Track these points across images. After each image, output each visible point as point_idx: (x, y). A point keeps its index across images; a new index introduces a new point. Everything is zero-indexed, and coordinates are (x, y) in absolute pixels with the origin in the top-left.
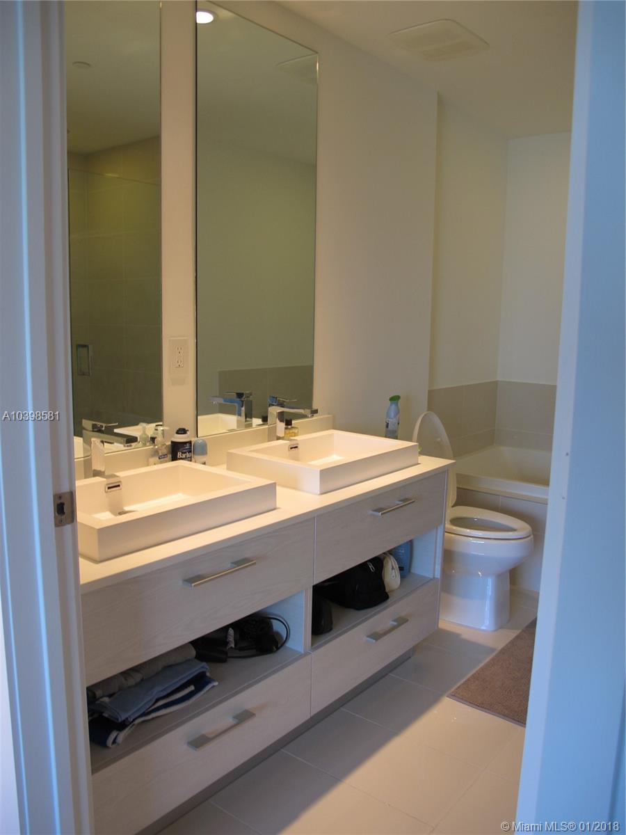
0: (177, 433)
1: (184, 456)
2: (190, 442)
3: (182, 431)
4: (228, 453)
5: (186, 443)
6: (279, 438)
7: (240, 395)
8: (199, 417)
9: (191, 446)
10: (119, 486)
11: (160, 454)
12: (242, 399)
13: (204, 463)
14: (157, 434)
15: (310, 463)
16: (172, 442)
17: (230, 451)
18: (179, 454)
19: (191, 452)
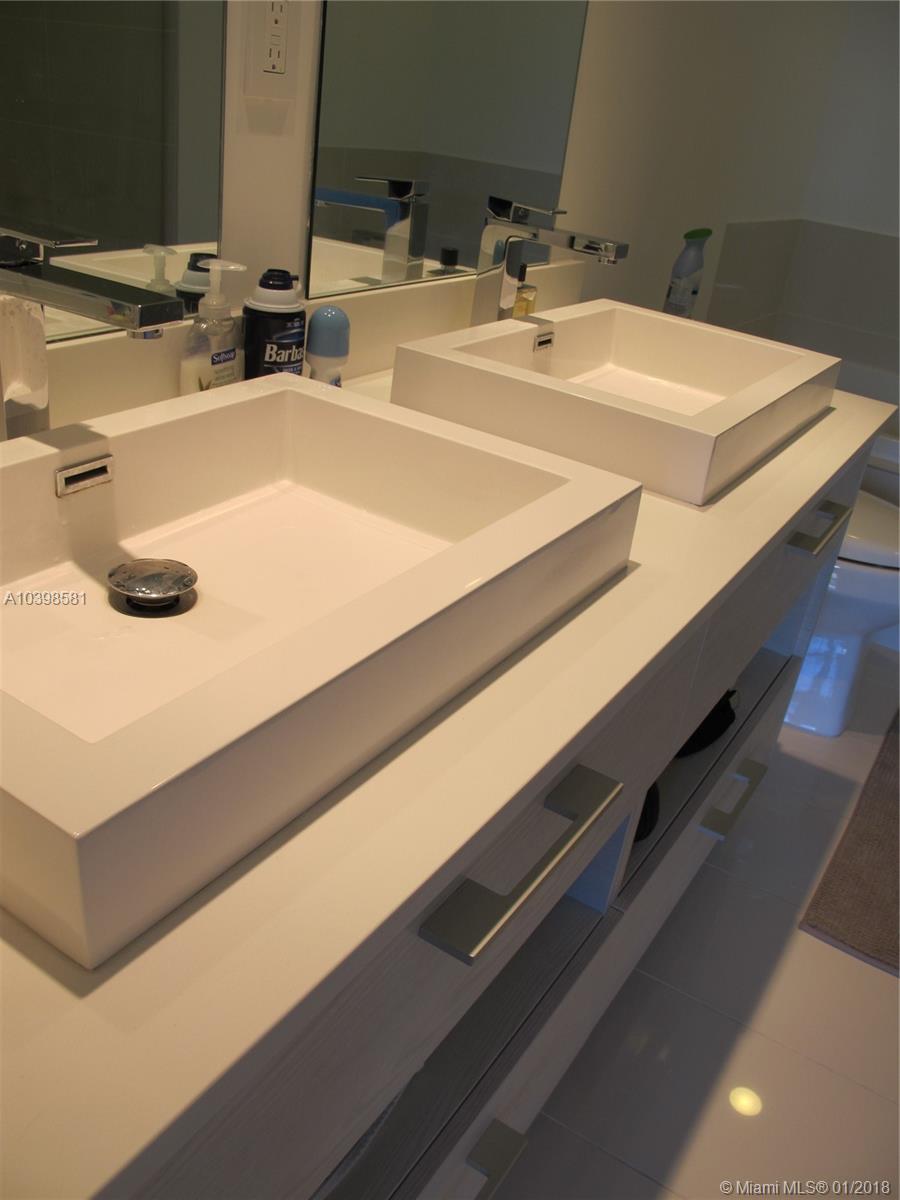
0: (264, 283)
1: (284, 356)
2: (301, 315)
3: (278, 279)
4: (398, 349)
5: (290, 317)
6: (503, 315)
7: (399, 188)
8: (316, 241)
9: (303, 327)
10: (103, 470)
11: (215, 350)
12: (405, 199)
13: (337, 382)
14: (207, 283)
15: (571, 380)
16: (247, 310)
17: (401, 346)
18: (271, 353)
19: (300, 345)
